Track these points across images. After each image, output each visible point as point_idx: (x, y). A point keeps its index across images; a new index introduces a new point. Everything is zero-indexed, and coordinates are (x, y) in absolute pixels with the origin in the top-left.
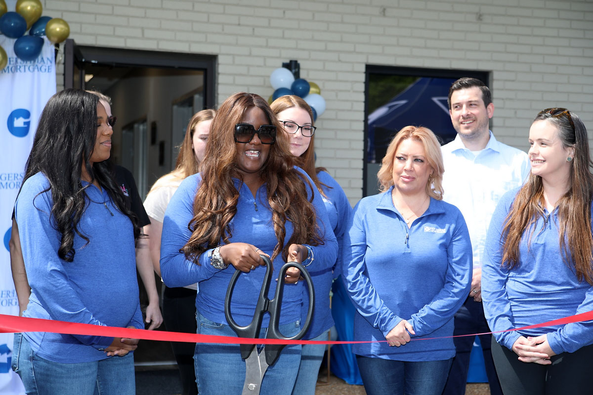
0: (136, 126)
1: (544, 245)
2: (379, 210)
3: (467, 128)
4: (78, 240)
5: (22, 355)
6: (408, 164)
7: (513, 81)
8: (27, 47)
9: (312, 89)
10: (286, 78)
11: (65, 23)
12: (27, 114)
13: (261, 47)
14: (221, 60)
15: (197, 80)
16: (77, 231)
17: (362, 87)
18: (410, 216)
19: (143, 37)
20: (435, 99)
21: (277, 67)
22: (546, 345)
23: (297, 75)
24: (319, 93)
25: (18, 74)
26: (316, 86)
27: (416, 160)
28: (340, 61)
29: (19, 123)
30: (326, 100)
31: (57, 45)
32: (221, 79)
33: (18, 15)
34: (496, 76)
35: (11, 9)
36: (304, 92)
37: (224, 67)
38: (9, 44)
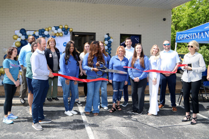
2: (116, 59)
6: (121, 52)
7: (145, 36)
8: (66, 33)
9: (111, 38)
10: (107, 36)
11: (72, 29)
13: (103, 31)
14: (96, 33)
15: (93, 37)
18: (121, 60)
19: (84, 30)
21: (105, 35)
22: (138, 79)
23: (109, 36)
25: (65, 37)
27: (122, 51)
28: (116, 33)
29: (65, 44)
31: (70, 32)
32: (96, 37)
33: (65, 28)
34: (142, 35)
35: (64, 27)
36: (110, 39)
37: (97, 35)
38: (63, 32)
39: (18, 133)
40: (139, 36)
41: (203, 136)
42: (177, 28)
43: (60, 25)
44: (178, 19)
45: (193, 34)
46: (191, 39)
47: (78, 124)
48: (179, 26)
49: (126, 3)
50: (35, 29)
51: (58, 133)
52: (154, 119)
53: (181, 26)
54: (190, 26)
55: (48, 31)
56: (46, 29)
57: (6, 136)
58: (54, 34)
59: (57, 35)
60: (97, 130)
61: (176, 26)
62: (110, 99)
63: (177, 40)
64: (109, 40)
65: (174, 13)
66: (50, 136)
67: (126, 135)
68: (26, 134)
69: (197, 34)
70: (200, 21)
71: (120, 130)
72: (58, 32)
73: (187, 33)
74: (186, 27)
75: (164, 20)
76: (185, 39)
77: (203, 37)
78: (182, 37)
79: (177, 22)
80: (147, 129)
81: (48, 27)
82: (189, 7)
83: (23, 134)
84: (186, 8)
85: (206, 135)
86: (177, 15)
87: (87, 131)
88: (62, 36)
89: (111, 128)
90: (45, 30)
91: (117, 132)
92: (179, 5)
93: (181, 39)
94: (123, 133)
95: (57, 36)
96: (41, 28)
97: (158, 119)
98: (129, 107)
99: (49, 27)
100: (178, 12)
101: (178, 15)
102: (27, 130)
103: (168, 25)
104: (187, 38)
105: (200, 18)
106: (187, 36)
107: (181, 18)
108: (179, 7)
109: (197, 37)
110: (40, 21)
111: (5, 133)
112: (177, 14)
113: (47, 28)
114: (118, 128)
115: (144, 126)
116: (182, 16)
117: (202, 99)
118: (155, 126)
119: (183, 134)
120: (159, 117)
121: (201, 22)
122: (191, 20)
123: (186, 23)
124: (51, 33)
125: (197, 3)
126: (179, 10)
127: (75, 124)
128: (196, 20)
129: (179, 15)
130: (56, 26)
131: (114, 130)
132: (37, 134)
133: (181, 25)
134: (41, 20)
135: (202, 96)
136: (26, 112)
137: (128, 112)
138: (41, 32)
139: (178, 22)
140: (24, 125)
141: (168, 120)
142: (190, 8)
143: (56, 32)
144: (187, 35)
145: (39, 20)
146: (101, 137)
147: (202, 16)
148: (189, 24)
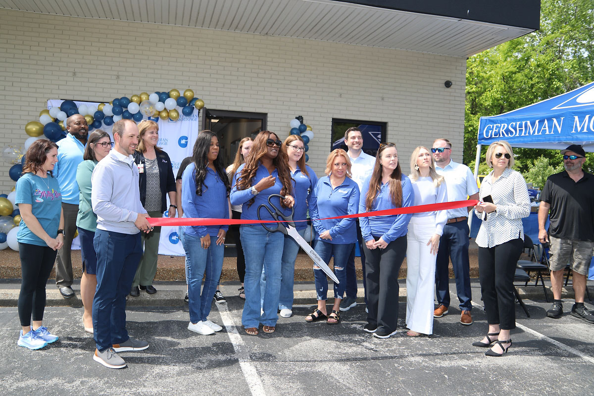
0: (237, 142)
1: (382, 198)
2: (325, 183)
3: (357, 147)
4: (204, 187)
5: (182, 233)
6: (341, 166)
7: (397, 127)
8: (187, 111)
9: (308, 129)
10: (296, 124)
11: (203, 102)
12: (186, 138)
13: (286, 110)
14: (269, 115)
15: (259, 124)
16: (204, 184)
17: (330, 128)
19: (236, 106)
20: (370, 133)
21: (293, 119)
23: (302, 122)
24: (311, 130)
25: (183, 122)
26: (310, 127)
28: (321, 116)
29: (183, 142)
30: (314, 133)
31: (199, 110)
32: (269, 123)
33: (184, 98)
34: (389, 124)
35: (182, 95)
36: (304, 130)
37: (270, 119)
38: (180, 109)
39: (55, 380)
40: (382, 127)
41: (547, 389)
42: (475, 108)
43: (172, 91)
44: (479, 85)
45: (524, 123)
46: (517, 135)
47: (221, 357)
48: (481, 105)
49: (350, 37)
50: (103, 97)
51: (167, 380)
52: (421, 345)
53: (486, 104)
54: (510, 105)
55: (140, 103)
56: (135, 99)
57: (19, 389)
58: (155, 112)
59: (164, 114)
60: (273, 375)
61: (472, 104)
62: (303, 292)
63: (481, 137)
64: (302, 135)
65: (470, 71)
66: (144, 390)
67: (351, 386)
68: (78, 382)
69: (533, 124)
70: (533, 92)
71: (332, 374)
72: (165, 109)
73: (508, 121)
74: (499, 106)
75: (448, 84)
76: (501, 136)
77: (547, 133)
78: (494, 130)
79: (477, 92)
80: (406, 372)
81: (139, 93)
82: (507, 54)
83: (69, 382)
84: (500, 57)
85: (556, 386)
86: (477, 76)
87: (246, 376)
88: (176, 119)
89: (309, 369)
90: (131, 101)
91: (325, 379)
92: (481, 50)
93: (491, 136)
94: (341, 381)
95: (163, 118)
96: (120, 97)
97: (433, 344)
98: (356, 314)
99: (142, 94)
100: (479, 68)
101: (478, 74)
102: (79, 373)
103: (457, 99)
104: (508, 134)
105: (532, 86)
106: (508, 128)
107: (486, 83)
108: (481, 54)
109: (531, 132)
110: (118, 77)
111: (18, 380)
112: (476, 73)
113: (135, 96)
114: (327, 368)
115: (397, 363)
116: (488, 79)
117: (542, 292)
118: (426, 362)
119: (498, 383)
120: (435, 340)
121: (536, 97)
122: (511, 91)
123: (498, 96)
124: (145, 110)
125: (526, 45)
126: (482, 61)
127: (213, 358)
128: (525, 90)
129: (481, 74)
130: (161, 91)
131: (317, 374)
132: (107, 382)
133: (486, 100)
134: (120, 73)
135: (543, 285)
136: (77, 322)
137: (354, 326)
138: (121, 106)
139: (480, 94)
140: (72, 360)
141: (458, 347)
142: (509, 59)
143: (160, 106)
144: (508, 125)
145: (115, 73)
146: (283, 392)
147: (537, 80)
148: (506, 100)
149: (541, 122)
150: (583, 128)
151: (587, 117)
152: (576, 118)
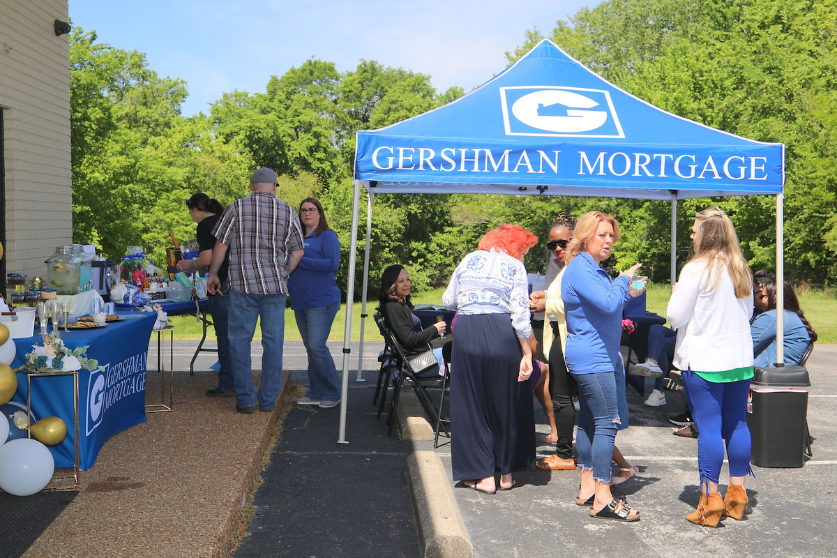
46: (462, 169)
63: (367, 166)
76: (421, 168)
77: (530, 171)
78: (402, 158)
93: (395, 166)
104: (437, 166)
106: (437, 156)
109: (495, 168)
144: (438, 152)
149: (515, 153)
150: (597, 169)
151: (602, 155)
152: (583, 154)
